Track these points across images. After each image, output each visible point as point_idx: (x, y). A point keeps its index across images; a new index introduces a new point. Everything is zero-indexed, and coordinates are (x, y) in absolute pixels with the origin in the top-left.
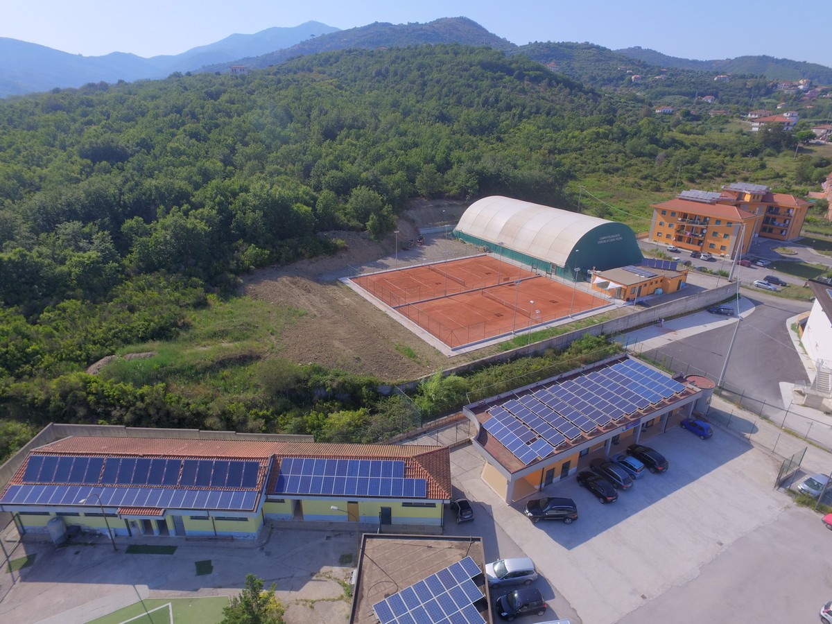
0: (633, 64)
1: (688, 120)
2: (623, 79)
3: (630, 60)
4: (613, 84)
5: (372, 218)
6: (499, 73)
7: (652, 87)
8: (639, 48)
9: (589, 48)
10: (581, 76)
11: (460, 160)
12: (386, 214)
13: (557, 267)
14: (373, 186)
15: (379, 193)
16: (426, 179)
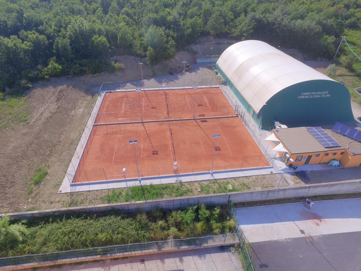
5: (150, 49)
11: (253, 10)
12: (169, 46)
13: (254, 112)
14: (172, 26)
15: (174, 32)
16: (214, 23)
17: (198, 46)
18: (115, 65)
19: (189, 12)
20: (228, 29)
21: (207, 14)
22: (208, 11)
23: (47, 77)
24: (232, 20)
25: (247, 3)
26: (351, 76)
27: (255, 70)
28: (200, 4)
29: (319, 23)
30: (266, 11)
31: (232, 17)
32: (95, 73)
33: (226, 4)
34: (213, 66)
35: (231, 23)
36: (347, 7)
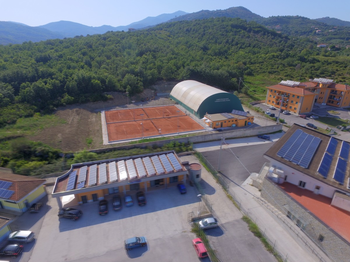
0: (320, 25)
1: (333, 50)
2: (312, 32)
3: (318, 23)
4: (306, 34)
5: (128, 87)
6: (240, 29)
7: (326, 36)
8: (328, 17)
9: (298, 18)
10: (291, 31)
11: (188, 65)
12: (139, 86)
13: (195, 112)
14: (139, 74)
15: (141, 78)
16: (165, 72)
17: (157, 86)
18: (108, 96)
19: (148, 67)
20: (174, 76)
21: (160, 68)
22: (160, 66)
23: (65, 104)
24: (176, 71)
25: (184, 61)
26: (247, 97)
27: (192, 93)
28: (154, 62)
29: (228, 72)
30: (196, 65)
31: (176, 69)
32: (94, 102)
33: (170, 62)
34: (168, 96)
35: (175, 73)
36: (245, 64)
